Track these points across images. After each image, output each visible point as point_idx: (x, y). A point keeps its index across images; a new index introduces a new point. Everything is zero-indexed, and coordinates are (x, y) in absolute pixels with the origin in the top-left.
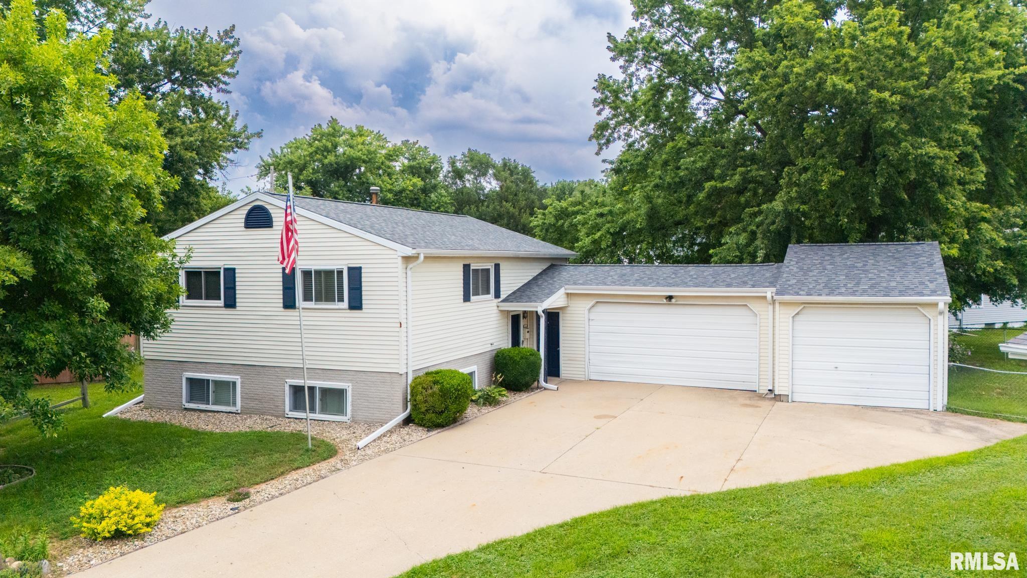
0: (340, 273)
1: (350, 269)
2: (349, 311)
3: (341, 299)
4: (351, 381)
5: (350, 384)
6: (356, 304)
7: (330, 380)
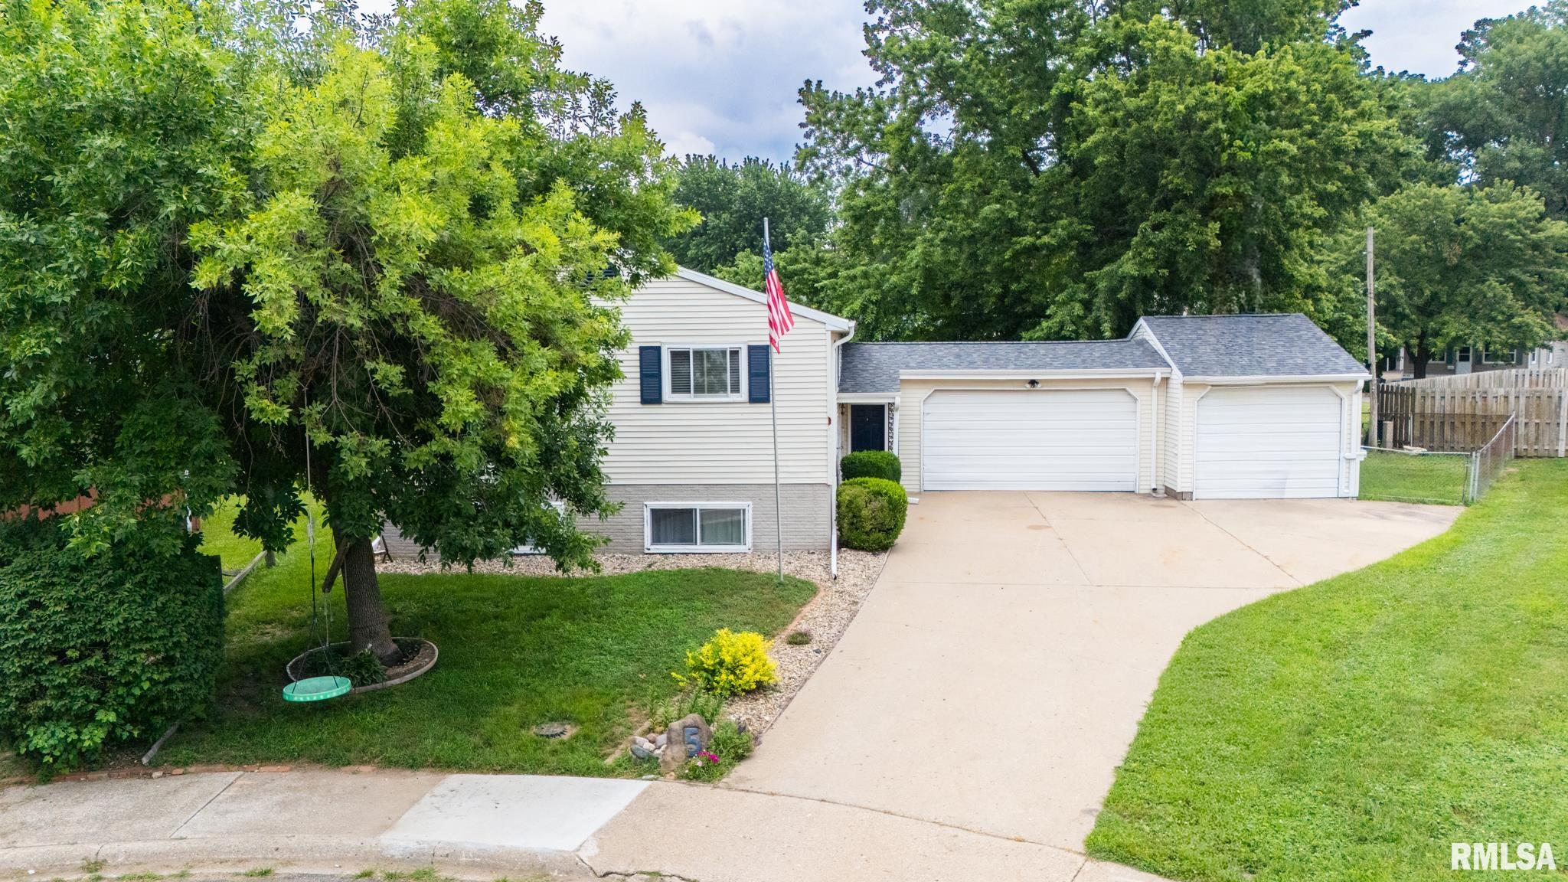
0: (735, 353)
1: (751, 348)
2: (748, 405)
3: (736, 389)
4: (751, 498)
5: (750, 503)
6: (760, 394)
7: (716, 498)
